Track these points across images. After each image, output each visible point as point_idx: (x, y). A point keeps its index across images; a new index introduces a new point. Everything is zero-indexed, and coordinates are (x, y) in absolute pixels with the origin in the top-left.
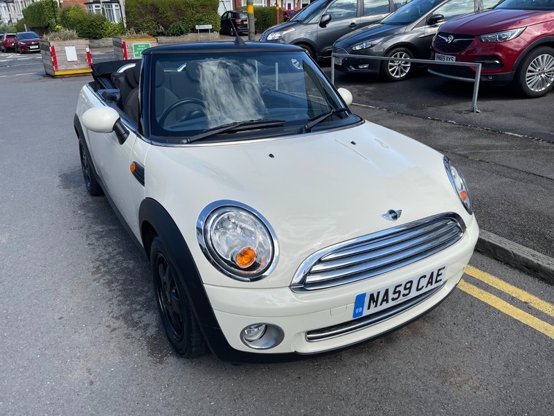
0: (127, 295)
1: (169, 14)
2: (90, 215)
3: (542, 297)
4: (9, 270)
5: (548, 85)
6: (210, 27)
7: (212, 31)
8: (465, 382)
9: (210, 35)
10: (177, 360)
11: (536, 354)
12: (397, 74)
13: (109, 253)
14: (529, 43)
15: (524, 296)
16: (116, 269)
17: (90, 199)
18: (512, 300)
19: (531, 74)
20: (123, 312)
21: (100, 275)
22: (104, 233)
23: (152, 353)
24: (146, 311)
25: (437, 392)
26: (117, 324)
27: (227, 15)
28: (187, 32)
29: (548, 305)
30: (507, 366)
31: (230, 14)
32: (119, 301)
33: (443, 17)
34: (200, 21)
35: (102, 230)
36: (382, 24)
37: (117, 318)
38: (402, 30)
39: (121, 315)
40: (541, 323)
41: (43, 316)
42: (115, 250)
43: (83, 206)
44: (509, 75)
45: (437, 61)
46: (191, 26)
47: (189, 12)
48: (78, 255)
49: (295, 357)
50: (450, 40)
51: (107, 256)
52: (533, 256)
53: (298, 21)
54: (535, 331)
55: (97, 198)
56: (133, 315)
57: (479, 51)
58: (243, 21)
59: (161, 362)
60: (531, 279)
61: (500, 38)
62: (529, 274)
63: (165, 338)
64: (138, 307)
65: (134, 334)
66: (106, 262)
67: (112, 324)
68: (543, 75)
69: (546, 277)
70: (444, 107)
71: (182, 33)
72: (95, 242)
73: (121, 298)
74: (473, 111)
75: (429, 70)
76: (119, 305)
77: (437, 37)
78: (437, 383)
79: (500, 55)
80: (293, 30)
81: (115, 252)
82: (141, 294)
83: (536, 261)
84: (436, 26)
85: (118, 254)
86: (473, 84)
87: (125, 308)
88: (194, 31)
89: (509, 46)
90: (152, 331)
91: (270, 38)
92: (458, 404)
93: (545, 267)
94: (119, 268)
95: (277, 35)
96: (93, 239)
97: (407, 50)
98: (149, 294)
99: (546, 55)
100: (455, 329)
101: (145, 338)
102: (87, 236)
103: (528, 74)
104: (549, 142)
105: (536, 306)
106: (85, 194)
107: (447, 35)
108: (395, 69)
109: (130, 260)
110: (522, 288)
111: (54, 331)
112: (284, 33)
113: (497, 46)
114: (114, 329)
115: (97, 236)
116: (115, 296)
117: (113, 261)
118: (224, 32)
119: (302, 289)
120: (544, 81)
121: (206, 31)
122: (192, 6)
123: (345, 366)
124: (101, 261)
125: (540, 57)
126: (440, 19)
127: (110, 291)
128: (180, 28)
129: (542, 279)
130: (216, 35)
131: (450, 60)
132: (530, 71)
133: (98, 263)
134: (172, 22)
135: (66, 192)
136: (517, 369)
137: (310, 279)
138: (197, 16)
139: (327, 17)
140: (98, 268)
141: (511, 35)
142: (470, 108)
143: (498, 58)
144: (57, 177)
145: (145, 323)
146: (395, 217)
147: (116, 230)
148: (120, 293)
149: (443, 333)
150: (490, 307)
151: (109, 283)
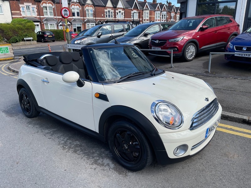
0: (88, 155)
1: (9, 33)
2: (37, 126)
3: (234, 126)
4: (17, 157)
5: (193, 56)
6: (32, 38)
7: (33, 40)
8: (234, 156)
9: (32, 42)
10: (132, 173)
11: (246, 143)
12: (135, 56)
13: (63, 140)
14: (186, 42)
15: (229, 127)
16: (73, 146)
17: (30, 120)
18: (226, 128)
19: (188, 53)
20: (92, 162)
21: (67, 149)
22: (52, 133)
23: (120, 173)
24: (102, 159)
25: (229, 161)
26: (95, 166)
27: (39, 33)
28: (20, 41)
29: (238, 128)
30: (241, 148)
31: (41, 33)
32: (87, 158)
33: (149, 34)
34: (26, 36)
35: (50, 131)
36: (124, 36)
37: (92, 164)
38: (135, 38)
39: (93, 163)
40: (240, 133)
41: (55, 171)
42: (64, 138)
43: (30, 123)
44: (180, 53)
45: (152, 50)
46: (22, 38)
47: (20, 32)
48: (48, 144)
49: (189, 157)
50: (157, 42)
51: (63, 142)
52: (224, 113)
53: (87, 35)
54: (241, 137)
55: (33, 119)
56: (98, 161)
57: (168, 46)
58: (48, 36)
59: (126, 175)
60: (226, 121)
61: (176, 40)
62: (225, 120)
63: (120, 167)
64: (98, 158)
65: (105, 168)
66: (65, 144)
67: (91, 167)
68: (191, 53)
69: (231, 119)
70: (160, 67)
71: (17, 42)
72: (51, 137)
73: (87, 157)
74: (172, 67)
75: (149, 53)
76: (88, 159)
77: (151, 41)
78: (226, 158)
79: (177, 47)
80: (86, 39)
81: (65, 140)
82: (93, 153)
83: (226, 115)
84: (147, 37)
85: (68, 139)
86: (170, 58)
87: (92, 160)
88: (23, 40)
89: (179, 43)
90: (112, 166)
91: (76, 42)
92: (237, 162)
93: (230, 116)
94: (73, 145)
95: (79, 42)
96: (49, 136)
97: (138, 46)
98: (97, 152)
99: (191, 46)
100: (218, 141)
101: (112, 169)
102: (45, 135)
103: (187, 53)
104: (203, 76)
105: (235, 129)
106: (25, 118)
107: (156, 40)
108: (134, 54)
109: (76, 141)
110: (226, 124)
111: (67, 176)
112: (83, 40)
113: (175, 43)
114: (95, 169)
115: (50, 134)
116: (83, 156)
117: (68, 143)
118: (39, 41)
119: (192, 129)
120: (192, 55)
121: (30, 40)
122: (22, 29)
123: (194, 160)
124: (62, 144)
125: (190, 47)
126: (148, 34)
127: (78, 155)
128: (16, 39)
129: (230, 120)
130: (35, 42)
131: (159, 49)
132: (187, 52)
133: (62, 145)
134: (11, 37)
135: (13, 119)
136: (245, 149)
137: (194, 125)
138: (24, 34)
139: (100, 34)
140: (63, 147)
141: (180, 39)
142: (170, 66)
143: (176, 48)
144: (2, 113)
145: (107, 163)
146: (208, 100)
147: (56, 130)
148: (84, 155)
149: (215, 143)
150: (222, 132)
151: (75, 152)
